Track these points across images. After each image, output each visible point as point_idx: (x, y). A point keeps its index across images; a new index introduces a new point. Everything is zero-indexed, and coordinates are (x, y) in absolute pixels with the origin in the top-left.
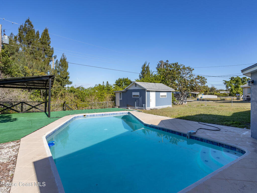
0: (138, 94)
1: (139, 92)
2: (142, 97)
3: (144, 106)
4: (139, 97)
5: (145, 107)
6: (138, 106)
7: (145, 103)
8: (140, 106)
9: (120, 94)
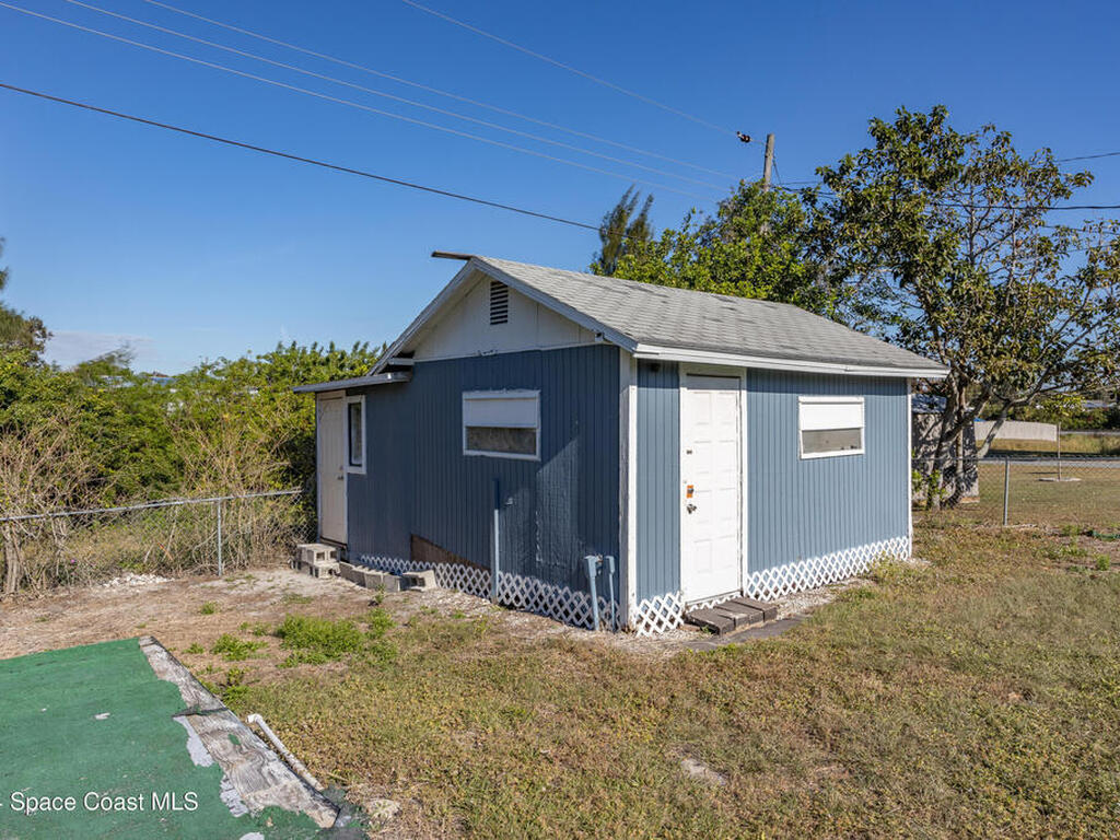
0: (520, 409)
1: (536, 393)
2: (572, 448)
3: (602, 580)
4: (536, 457)
5: (613, 588)
6: (528, 569)
7: (612, 543)
8: (548, 577)
9: (353, 410)
